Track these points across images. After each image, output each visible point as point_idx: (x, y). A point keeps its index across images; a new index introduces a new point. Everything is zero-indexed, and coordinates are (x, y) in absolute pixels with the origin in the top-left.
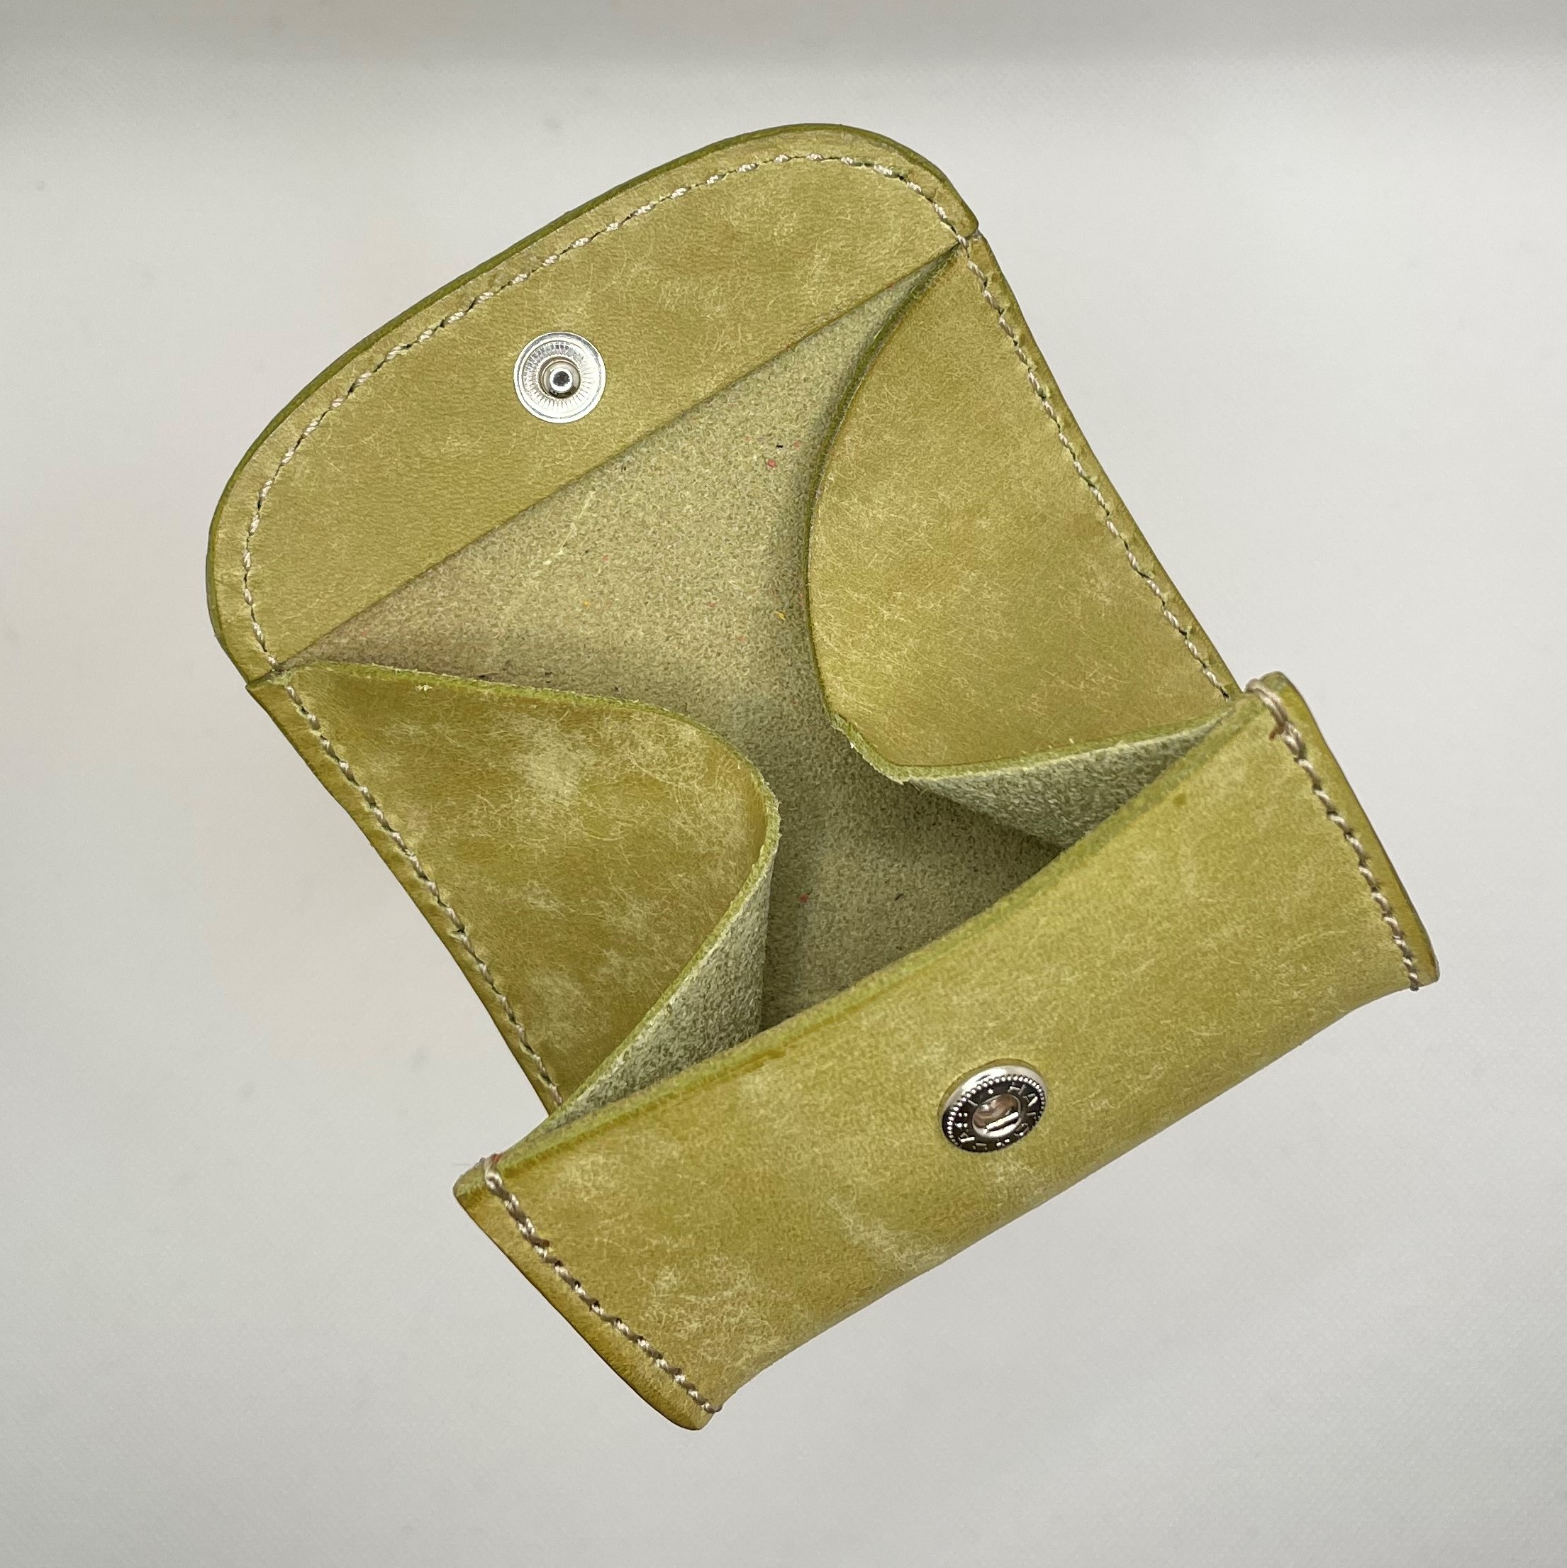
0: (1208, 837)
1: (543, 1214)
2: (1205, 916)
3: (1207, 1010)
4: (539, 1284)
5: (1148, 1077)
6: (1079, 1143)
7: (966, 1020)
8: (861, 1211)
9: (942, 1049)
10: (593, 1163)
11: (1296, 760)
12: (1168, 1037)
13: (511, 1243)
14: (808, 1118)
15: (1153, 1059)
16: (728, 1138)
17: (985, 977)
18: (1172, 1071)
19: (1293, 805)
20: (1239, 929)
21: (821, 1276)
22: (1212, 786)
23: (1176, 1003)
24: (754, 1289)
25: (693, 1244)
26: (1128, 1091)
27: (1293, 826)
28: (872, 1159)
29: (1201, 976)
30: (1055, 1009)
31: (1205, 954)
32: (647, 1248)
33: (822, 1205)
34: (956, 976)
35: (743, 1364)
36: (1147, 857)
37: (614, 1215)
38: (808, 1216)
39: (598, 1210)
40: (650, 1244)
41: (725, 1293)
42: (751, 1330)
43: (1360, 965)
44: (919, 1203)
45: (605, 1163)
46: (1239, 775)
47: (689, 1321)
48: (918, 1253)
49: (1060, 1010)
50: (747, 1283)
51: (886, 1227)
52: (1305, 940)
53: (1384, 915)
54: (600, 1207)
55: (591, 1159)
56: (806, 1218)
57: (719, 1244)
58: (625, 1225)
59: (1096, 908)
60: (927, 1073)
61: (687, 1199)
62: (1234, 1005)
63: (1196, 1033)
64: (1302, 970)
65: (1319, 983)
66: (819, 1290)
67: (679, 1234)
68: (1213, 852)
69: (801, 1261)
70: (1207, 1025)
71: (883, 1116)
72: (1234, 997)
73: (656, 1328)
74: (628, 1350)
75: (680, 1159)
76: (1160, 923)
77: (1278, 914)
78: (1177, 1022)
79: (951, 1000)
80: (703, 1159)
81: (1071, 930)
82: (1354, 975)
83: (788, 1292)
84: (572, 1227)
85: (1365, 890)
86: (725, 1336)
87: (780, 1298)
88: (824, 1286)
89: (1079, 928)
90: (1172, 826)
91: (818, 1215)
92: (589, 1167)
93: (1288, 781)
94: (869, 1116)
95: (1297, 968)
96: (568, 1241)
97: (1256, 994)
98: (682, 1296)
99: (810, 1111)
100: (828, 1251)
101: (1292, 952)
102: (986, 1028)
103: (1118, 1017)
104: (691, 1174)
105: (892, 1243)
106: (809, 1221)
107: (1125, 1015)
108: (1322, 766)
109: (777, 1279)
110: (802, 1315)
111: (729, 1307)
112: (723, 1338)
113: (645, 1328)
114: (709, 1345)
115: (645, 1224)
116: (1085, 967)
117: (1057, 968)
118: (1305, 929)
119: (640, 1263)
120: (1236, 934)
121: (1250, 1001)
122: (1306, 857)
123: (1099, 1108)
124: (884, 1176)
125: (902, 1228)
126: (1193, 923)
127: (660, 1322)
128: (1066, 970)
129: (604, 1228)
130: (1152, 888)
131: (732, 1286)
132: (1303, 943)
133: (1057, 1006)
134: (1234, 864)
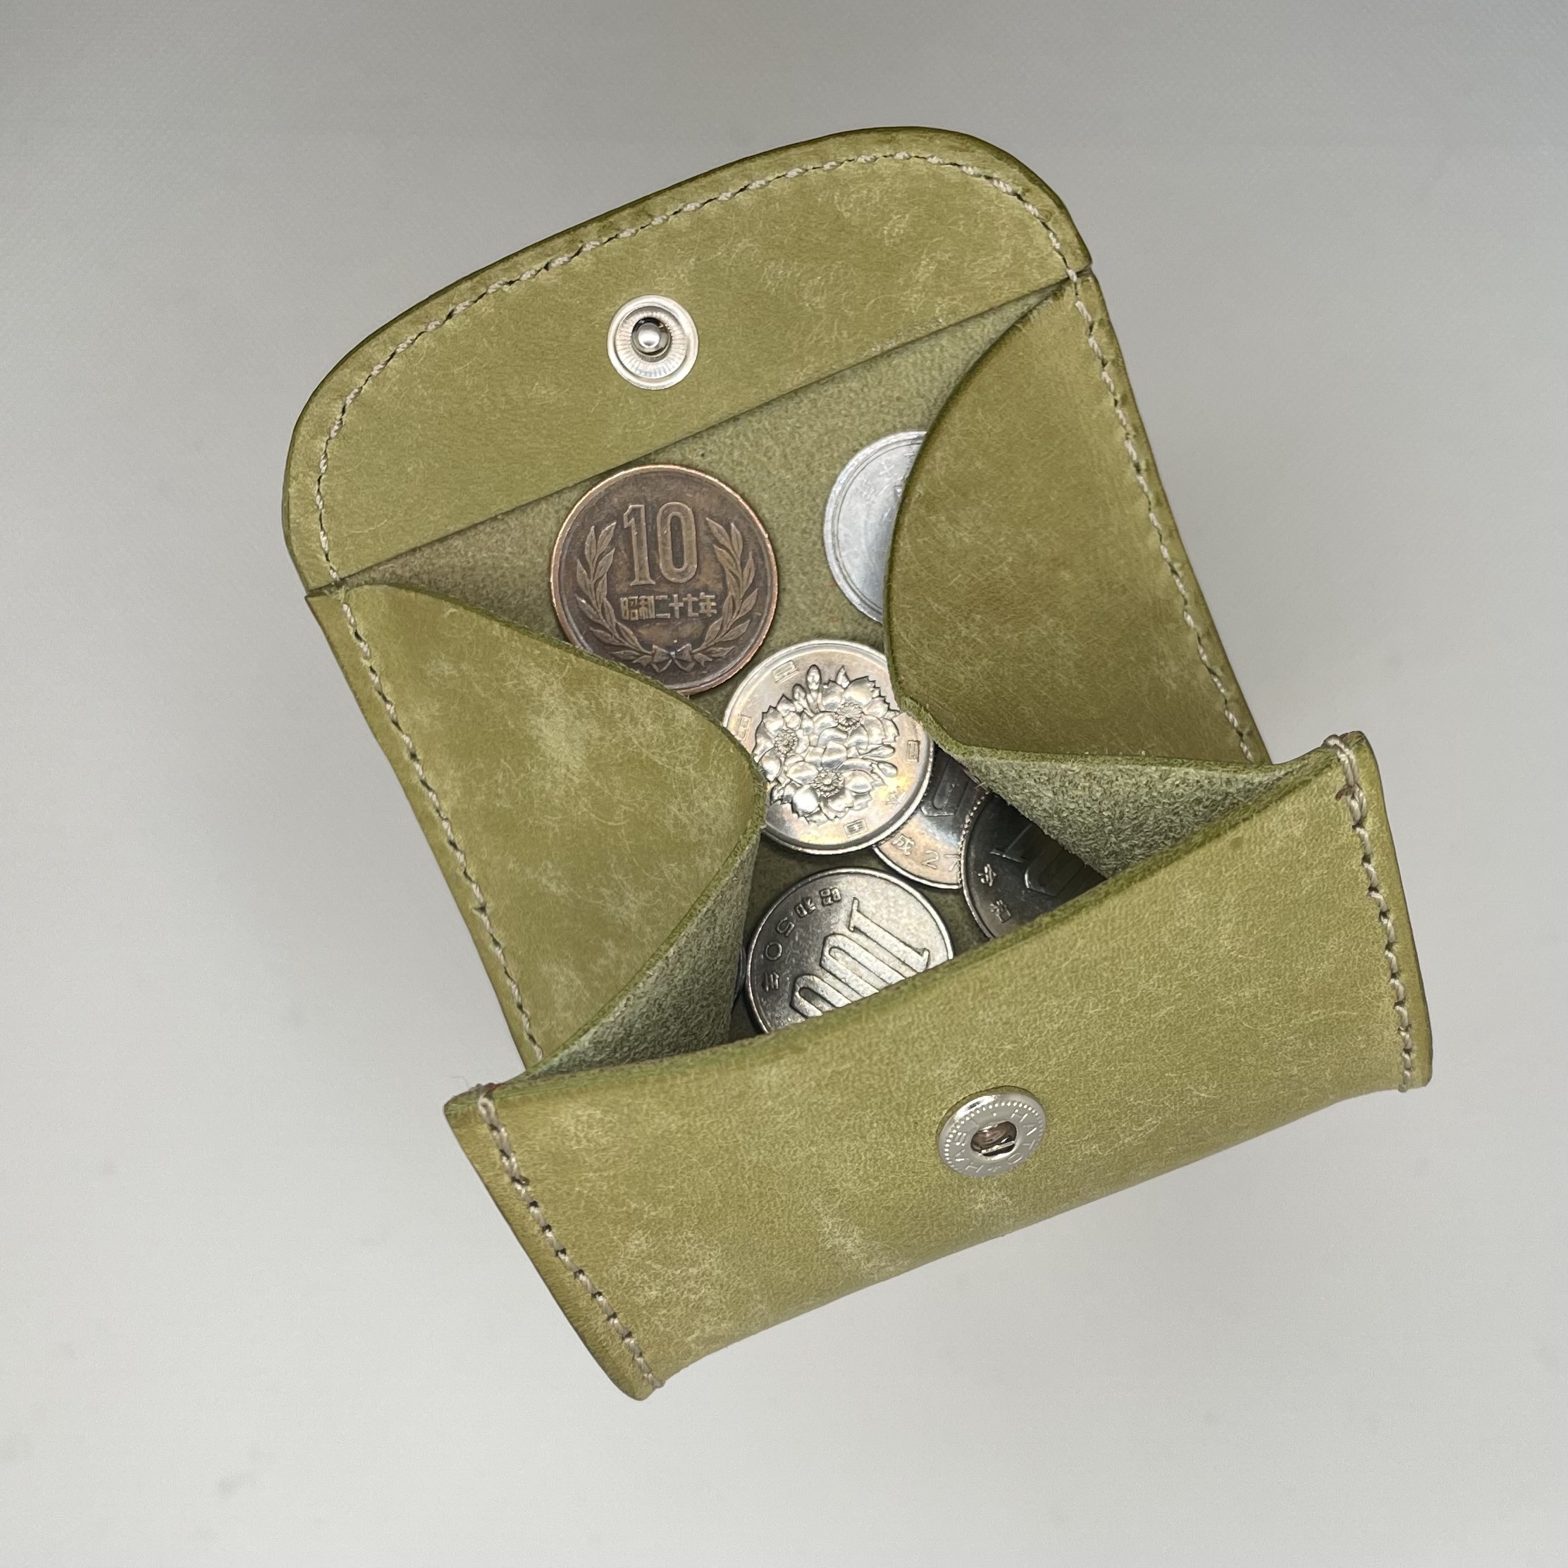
0: (1253, 889)
1: (529, 1152)
2: (1232, 971)
3: (1211, 1070)
4: (512, 1219)
5: (1141, 1129)
6: (1059, 1183)
7: (986, 1037)
8: (842, 1216)
9: (957, 1066)
10: (589, 1115)
11: (1354, 827)
12: (1169, 1092)
13: (491, 1174)
14: (813, 1116)
15: (1150, 1111)
16: (730, 1122)
17: (1014, 994)
18: (1164, 1127)
19: (1340, 873)
20: (1261, 991)
21: (787, 1271)
22: (1270, 836)
23: (1185, 1056)
24: (720, 1271)
25: (671, 1216)
26: (1119, 1139)
27: (1335, 895)
28: (865, 1167)
29: (1213, 1033)
30: (1071, 1040)
31: (1222, 1012)
32: (625, 1208)
33: (806, 1204)
34: (987, 988)
35: (693, 1341)
36: (1191, 896)
37: (599, 1170)
38: (790, 1212)
39: (585, 1162)
40: (629, 1207)
41: (690, 1270)
42: (708, 1311)
43: (1362, 1051)
44: (898, 1217)
45: (602, 1119)
46: (1298, 830)
47: (650, 1288)
48: (883, 1264)
49: (1076, 1043)
50: (715, 1265)
51: (861, 1236)
52: (1318, 1015)
53: (1397, 1004)
54: (587, 1159)
55: (589, 1112)
56: (787, 1214)
57: (696, 1221)
58: (609, 1183)
59: (1133, 940)
60: (937, 1087)
61: (675, 1171)
62: (1237, 1070)
63: (1195, 1093)
64: (1307, 1046)
65: (1320, 1062)
66: (782, 1285)
67: (660, 1202)
68: (1255, 906)
69: (771, 1254)
70: (1207, 1086)
71: (886, 1125)
72: (1239, 1062)
73: (618, 1287)
74: (585, 1303)
75: (677, 1133)
76: (1188, 969)
77: (1300, 983)
78: (1180, 1077)
79: (976, 1015)
80: (700, 1137)
81: (1105, 959)
82: (1354, 1061)
83: (752, 1281)
84: (556, 1172)
85: (1385, 975)
86: (682, 1310)
87: (743, 1285)
88: (788, 1283)
89: (1113, 959)
90: (1224, 869)
91: (799, 1213)
92: (585, 1118)
93: (1342, 847)
94: (872, 1123)
95: (1304, 1042)
96: (548, 1184)
97: (1260, 1063)
98: (648, 1262)
99: (816, 1109)
100: (800, 1250)
101: (1303, 1025)
102: (1002, 1050)
103: (1128, 1061)
104: (685, 1148)
105: (862, 1251)
106: (789, 1217)
107: (1135, 1060)
108: (1378, 838)
109: (744, 1268)
110: (760, 1306)
111: (692, 1284)
112: (678, 1311)
113: (607, 1284)
114: (664, 1315)
115: (628, 1186)
116: (1109, 1001)
117: (1083, 998)
118: (1320, 1004)
119: (615, 1223)
120: (1256, 997)
121: (1252, 1068)
122: (1339, 929)
123: (1088, 1152)
124: (871, 1185)
125: (876, 1238)
126: (1220, 976)
127: (622, 1282)
128: (1092, 1000)
129: (587, 1180)
130: (1190, 930)
131: (700, 1264)
132: (1316, 1018)
133: (1073, 1038)
134: (1272, 922)
